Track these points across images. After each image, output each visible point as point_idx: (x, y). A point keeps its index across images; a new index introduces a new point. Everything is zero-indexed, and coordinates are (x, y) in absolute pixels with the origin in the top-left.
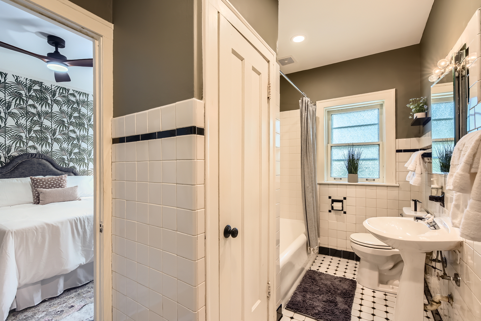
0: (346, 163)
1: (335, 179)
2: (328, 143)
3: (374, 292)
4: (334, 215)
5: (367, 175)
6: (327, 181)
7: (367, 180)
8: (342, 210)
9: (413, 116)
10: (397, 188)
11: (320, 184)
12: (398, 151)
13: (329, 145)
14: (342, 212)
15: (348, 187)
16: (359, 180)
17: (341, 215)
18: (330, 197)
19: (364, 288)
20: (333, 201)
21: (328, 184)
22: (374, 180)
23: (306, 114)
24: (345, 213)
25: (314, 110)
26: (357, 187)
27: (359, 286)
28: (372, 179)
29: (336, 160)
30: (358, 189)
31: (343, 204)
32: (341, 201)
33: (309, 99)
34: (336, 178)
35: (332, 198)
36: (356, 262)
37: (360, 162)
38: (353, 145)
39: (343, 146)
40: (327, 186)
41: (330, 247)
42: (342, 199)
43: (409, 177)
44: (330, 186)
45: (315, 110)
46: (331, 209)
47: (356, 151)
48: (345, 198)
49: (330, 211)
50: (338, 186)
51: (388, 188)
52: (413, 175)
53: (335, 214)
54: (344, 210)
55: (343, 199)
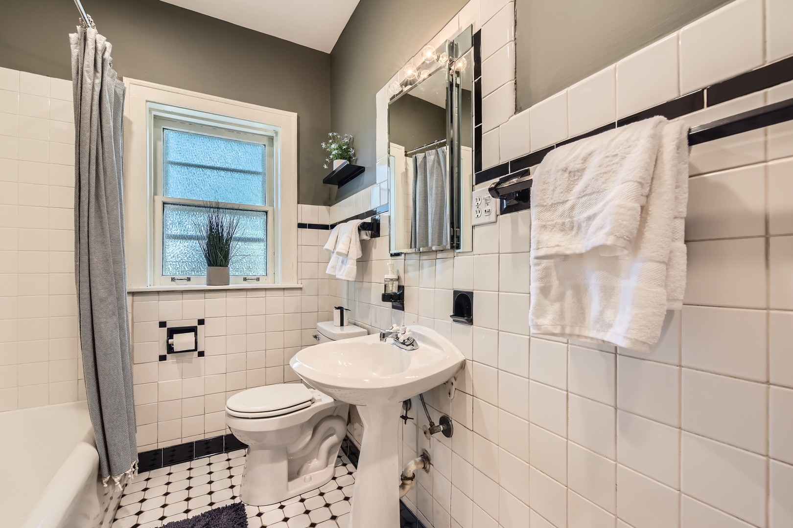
0: (204, 243)
1: (173, 279)
2: (155, 194)
3: (282, 507)
4: (175, 365)
5: (245, 269)
6: (152, 284)
7: (245, 279)
8: (196, 350)
9: (331, 165)
10: (299, 292)
11: (133, 294)
12: (301, 226)
13: (159, 200)
14: (196, 353)
15: (207, 295)
16: (231, 279)
17: (191, 362)
18: (163, 324)
19: (262, 509)
20: (172, 332)
21: (158, 293)
22: (258, 279)
23: (98, 81)
24: (201, 354)
25: (120, 92)
26: (228, 294)
27: (250, 511)
28: (255, 277)
29: (176, 237)
30: (231, 298)
31: (196, 335)
32: (193, 329)
33: (108, 45)
34: (176, 277)
35: (169, 325)
36: (226, 454)
37: (233, 244)
38: (217, 207)
39: (193, 206)
40: (156, 297)
41: (162, 446)
42: (195, 324)
43: (334, 267)
44: (162, 297)
45: (122, 93)
46: (164, 352)
47: (226, 219)
48: (201, 322)
49: (163, 358)
50: (185, 296)
51: (286, 292)
52: (343, 262)
53: (177, 362)
54: (200, 349)
55: (198, 326)
